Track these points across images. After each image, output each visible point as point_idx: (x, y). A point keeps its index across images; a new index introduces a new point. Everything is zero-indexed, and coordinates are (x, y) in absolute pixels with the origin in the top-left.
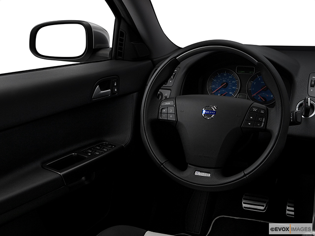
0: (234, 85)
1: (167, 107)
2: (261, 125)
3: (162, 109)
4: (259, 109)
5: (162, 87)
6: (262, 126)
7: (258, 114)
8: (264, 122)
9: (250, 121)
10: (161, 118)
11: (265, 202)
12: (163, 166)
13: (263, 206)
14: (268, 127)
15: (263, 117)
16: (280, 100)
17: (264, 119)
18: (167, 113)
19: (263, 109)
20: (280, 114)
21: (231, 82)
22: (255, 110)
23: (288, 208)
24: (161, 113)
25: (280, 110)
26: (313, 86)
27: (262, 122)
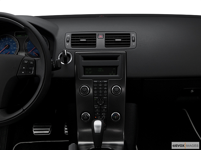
2: (31, 72)
4: (29, 61)
6: (33, 73)
7: (28, 65)
8: (34, 70)
9: (23, 70)
11: (49, 128)
13: (48, 130)
14: (37, 74)
15: (32, 67)
16: (43, 53)
19: (32, 61)
20: (44, 63)
21: (12, 44)
22: (26, 62)
23: (65, 129)
25: (44, 60)
26: (68, 42)
27: (32, 70)
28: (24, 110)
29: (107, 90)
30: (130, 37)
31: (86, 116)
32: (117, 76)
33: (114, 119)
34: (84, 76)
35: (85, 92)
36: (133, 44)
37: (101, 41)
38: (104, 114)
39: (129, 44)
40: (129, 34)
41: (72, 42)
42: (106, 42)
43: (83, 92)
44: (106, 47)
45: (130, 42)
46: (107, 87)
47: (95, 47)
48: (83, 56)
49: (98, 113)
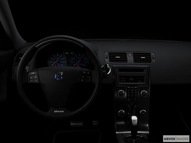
0: (63, 60)
1: (33, 75)
2: (88, 80)
3: (30, 77)
4: (87, 72)
5: (28, 64)
6: (89, 80)
7: (86, 75)
9: (83, 78)
10: (29, 82)
11: (82, 121)
12: (35, 110)
14: (92, 81)
17: (90, 77)
18: (33, 79)
21: (61, 59)
22: (84, 72)
23: (93, 121)
24: (29, 79)
26: (107, 58)
27: (89, 78)
28: (83, 108)
29: (137, 94)
30: (150, 55)
31: (122, 113)
32: (144, 83)
33: (142, 115)
34: (120, 83)
35: (122, 95)
36: (154, 61)
37: (130, 58)
38: (134, 111)
39: (151, 61)
40: (150, 54)
41: (110, 58)
42: (134, 59)
43: (120, 95)
44: (134, 62)
45: (151, 59)
46: (137, 91)
47: (127, 62)
48: (118, 69)
49: (130, 111)
